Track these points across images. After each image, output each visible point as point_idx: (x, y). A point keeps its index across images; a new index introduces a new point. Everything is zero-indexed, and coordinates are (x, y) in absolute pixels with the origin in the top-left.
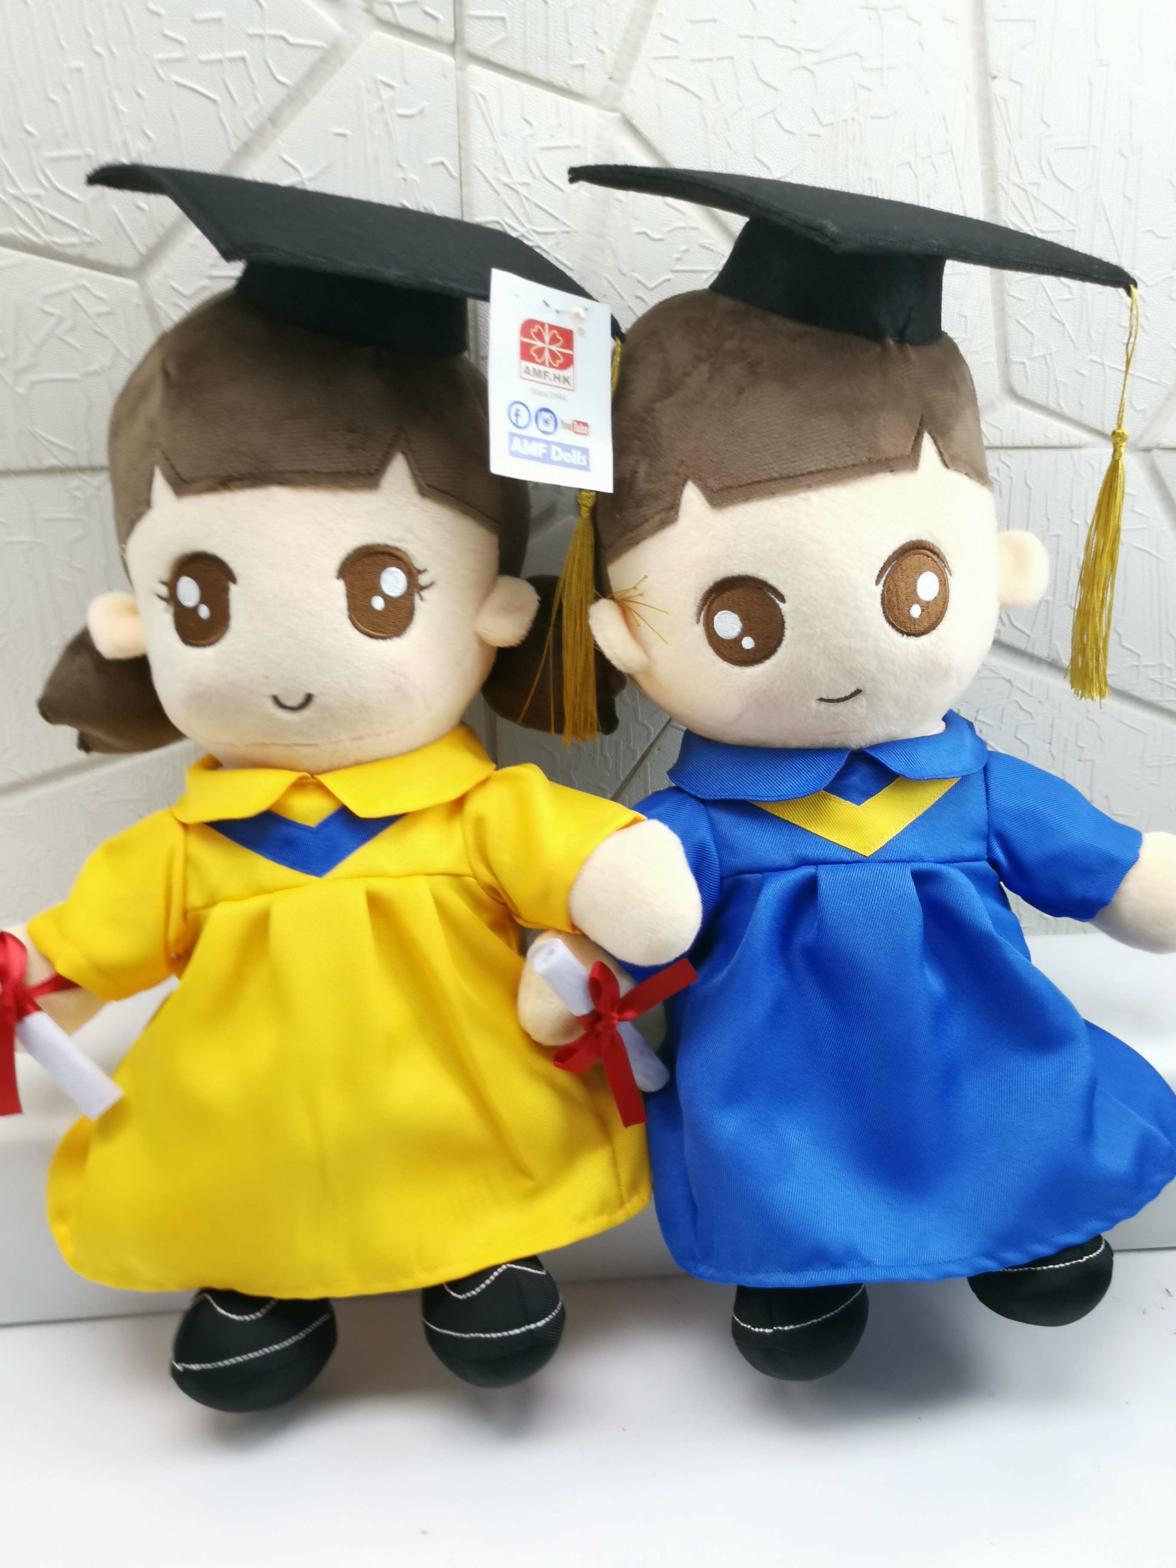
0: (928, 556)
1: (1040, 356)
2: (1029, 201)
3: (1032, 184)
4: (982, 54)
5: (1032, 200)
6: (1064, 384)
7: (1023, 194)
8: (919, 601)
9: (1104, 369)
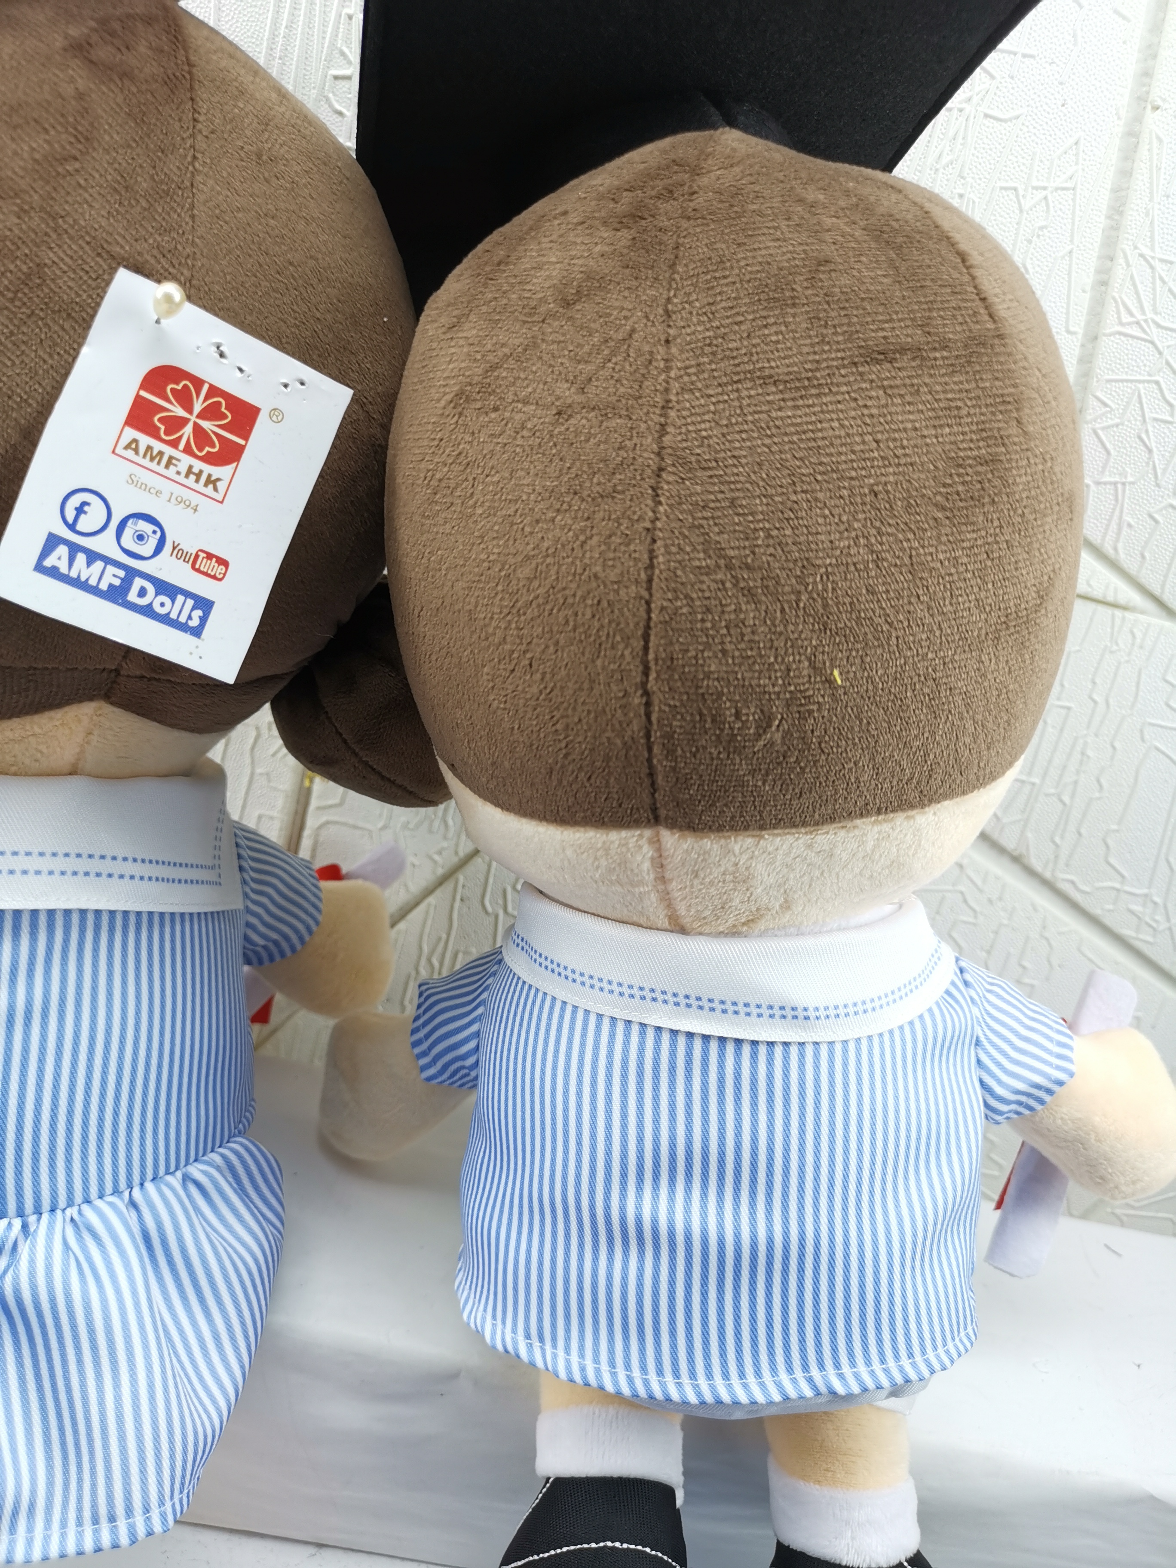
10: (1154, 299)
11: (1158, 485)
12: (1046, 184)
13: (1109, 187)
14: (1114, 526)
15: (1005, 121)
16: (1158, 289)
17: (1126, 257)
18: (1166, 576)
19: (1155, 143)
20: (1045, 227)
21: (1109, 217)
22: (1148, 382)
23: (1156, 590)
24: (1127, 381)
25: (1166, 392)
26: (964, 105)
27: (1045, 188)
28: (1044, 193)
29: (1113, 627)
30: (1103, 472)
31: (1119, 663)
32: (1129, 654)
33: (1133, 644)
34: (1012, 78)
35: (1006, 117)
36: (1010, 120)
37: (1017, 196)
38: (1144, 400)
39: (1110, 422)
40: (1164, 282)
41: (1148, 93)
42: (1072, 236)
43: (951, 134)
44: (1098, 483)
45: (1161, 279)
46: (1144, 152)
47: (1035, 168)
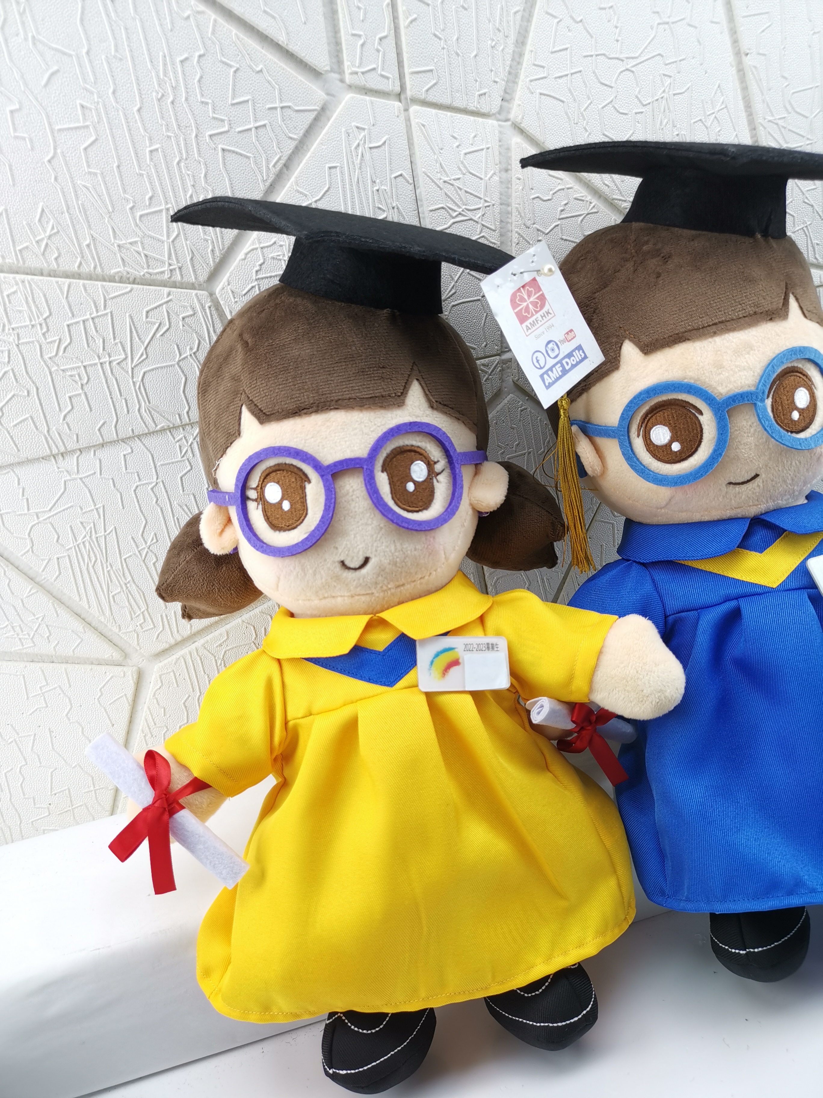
0: (800, 377)
1: (800, 229)
2: (780, 130)
3: (780, 119)
4: (735, 42)
5: (782, 130)
6: (817, 244)
7: (775, 126)
8: (797, 409)
10: (784, 137)
12: (713, 111)
13: (740, 98)
14: (810, 248)
15: (684, 93)
16: (783, 132)
17: (762, 125)
19: (754, 70)
20: (721, 130)
21: (746, 111)
26: (663, 95)
27: (713, 113)
28: (714, 115)
30: (794, 226)
34: (679, 73)
35: (683, 90)
36: (686, 91)
37: (702, 122)
40: (785, 128)
41: (739, 49)
43: (662, 110)
45: (783, 127)
46: (749, 76)
47: (706, 106)
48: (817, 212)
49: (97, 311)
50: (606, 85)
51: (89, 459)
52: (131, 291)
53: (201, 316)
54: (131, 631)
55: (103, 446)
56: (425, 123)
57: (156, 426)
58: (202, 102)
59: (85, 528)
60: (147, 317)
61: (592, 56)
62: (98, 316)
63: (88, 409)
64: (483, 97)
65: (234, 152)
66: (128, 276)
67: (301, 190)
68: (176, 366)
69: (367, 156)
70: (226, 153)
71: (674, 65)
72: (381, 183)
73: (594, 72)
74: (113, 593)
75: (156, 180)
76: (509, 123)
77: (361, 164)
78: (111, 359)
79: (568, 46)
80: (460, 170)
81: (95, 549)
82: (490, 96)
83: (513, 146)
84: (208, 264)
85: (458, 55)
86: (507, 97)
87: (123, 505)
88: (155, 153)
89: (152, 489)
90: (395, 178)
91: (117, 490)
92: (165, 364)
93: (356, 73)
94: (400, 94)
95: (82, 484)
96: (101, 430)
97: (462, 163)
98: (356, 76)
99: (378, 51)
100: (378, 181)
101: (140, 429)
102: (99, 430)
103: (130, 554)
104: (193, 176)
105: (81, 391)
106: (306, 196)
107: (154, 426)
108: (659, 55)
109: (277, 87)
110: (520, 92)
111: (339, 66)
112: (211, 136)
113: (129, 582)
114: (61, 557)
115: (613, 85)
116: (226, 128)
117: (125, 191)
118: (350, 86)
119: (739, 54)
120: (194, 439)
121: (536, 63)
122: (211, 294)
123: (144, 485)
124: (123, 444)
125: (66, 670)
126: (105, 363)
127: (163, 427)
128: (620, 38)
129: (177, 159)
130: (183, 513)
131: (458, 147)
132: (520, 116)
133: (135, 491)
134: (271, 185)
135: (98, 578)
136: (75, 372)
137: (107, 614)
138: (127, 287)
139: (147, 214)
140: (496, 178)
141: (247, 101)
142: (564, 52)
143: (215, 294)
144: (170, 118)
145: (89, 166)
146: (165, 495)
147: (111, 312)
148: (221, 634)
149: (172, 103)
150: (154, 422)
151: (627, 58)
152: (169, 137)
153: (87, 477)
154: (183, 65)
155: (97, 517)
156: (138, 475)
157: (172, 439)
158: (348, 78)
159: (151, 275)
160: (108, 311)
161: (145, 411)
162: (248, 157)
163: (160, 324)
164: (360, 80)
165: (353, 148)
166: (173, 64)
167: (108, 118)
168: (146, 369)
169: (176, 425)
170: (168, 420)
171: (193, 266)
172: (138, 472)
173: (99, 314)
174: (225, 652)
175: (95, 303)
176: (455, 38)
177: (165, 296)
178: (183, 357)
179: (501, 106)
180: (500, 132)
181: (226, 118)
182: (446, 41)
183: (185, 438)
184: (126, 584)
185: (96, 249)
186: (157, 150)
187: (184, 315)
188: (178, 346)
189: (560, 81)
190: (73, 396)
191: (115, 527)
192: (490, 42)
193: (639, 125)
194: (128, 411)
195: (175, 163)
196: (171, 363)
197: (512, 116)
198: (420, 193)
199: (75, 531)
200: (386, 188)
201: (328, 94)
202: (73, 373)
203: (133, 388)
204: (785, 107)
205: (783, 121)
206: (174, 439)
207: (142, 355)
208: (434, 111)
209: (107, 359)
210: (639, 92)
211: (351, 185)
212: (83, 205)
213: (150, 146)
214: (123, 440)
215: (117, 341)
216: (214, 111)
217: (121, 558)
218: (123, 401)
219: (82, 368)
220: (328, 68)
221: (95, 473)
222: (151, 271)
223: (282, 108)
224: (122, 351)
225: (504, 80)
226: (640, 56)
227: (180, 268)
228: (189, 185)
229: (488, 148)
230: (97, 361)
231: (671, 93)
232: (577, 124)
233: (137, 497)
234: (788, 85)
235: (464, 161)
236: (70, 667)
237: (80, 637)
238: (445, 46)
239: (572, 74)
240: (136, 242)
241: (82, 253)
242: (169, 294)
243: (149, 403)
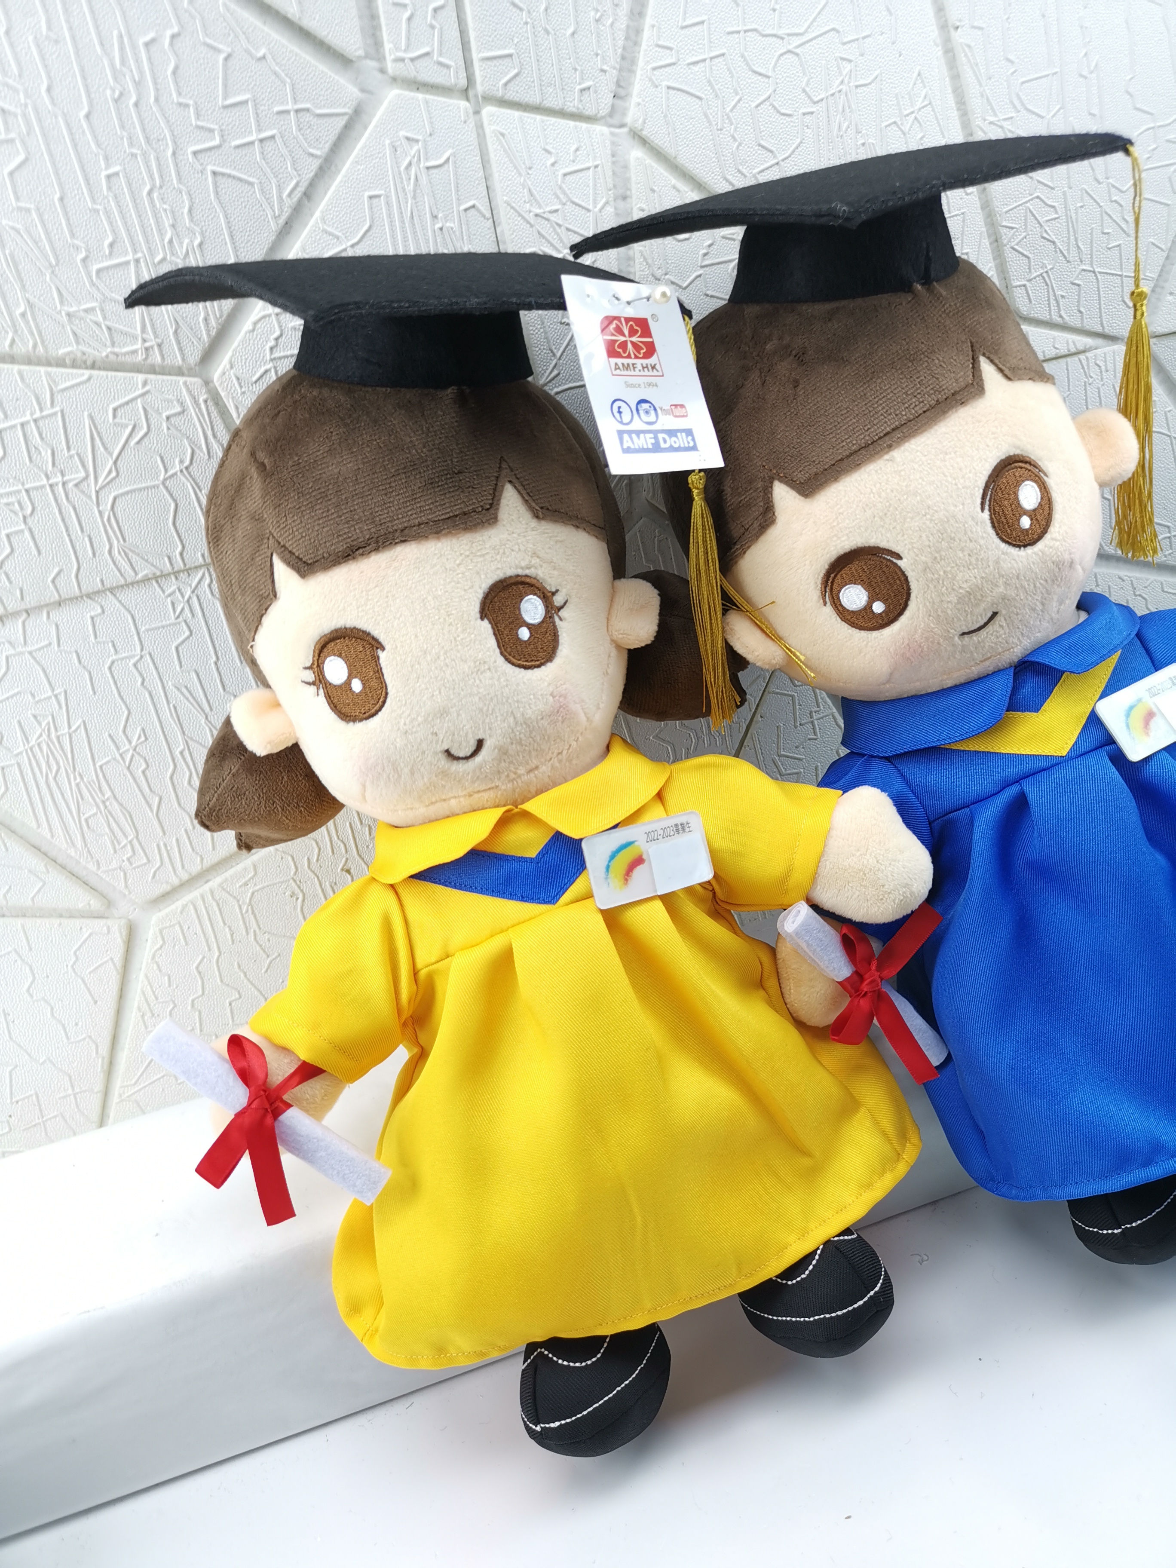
1: (1038, 276)
3: (1005, 119)
4: (940, 10)
6: (1063, 297)
8: (1025, 512)
9: (1096, 275)
11: (1068, 262)
12: (912, 110)
14: (1053, 302)
15: (870, 84)
17: (981, 129)
18: (1101, 317)
19: (967, 49)
21: (958, 109)
22: (1032, 200)
23: (1099, 329)
24: (1018, 206)
25: (1046, 200)
26: (841, 87)
27: (912, 113)
28: (913, 115)
29: (1083, 368)
30: (1030, 271)
31: (1098, 388)
32: (1102, 379)
33: (1101, 372)
34: (862, 55)
35: (869, 81)
36: (872, 81)
38: (1035, 212)
39: (1020, 238)
41: (946, 21)
42: (942, 133)
43: (841, 109)
44: (1030, 280)
46: (962, 59)
47: (902, 103)
48: (1061, 252)
49: (41, 410)
50: (760, 74)
51: (40, 623)
52: (89, 379)
53: (193, 414)
54: (115, 869)
55: (60, 605)
56: (504, 131)
57: (136, 574)
58: (180, 104)
59: (40, 724)
60: (114, 417)
61: (738, 32)
62: (43, 417)
63: (35, 552)
64: (586, 94)
65: (229, 176)
66: (84, 358)
67: (329, 229)
68: (161, 487)
69: (424, 180)
70: (219, 178)
71: (855, 45)
72: (446, 217)
73: (743, 56)
74: (86, 816)
75: (118, 218)
76: (624, 130)
77: (415, 191)
78: (65, 479)
79: (704, 18)
80: (558, 197)
81: (55, 752)
82: (596, 92)
83: (632, 163)
84: (200, 339)
85: (548, 33)
86: (622, 92)
87: (93, 689)
88: (114, 180)
89: (135, 665)
90: (466, 210)
91: (84, 667)
92: (144, 485)
93: (402, 60)
94: (466, 90)
95: (32, 661)
96: (56, 581)
97: (560, 188)
98: (401, 65)
99: (432, 27)
100: (440, 215)
101: (113, 578)
102: (53, 581)
103: (107, 759)
104: (173, 212)
105: (23, 526)
106: (338, 238)
107: (133, 574)
108: (833, 29)
109: (288, 80)
110: (638, 86)
111: (377, 51)
112: (195, 153)
113: (108, 799)
114: (8, 766)
115: (770, 74)
116: (217, 142)
117: (73, 235)
118: (394, 79)
119: (945, 27)
120: (193, 592)
121: (660, 43)
122: (207, 383)
123: (122, 659)
124: (89, 601)
125: (23, 926)
126: (57, 484)
127: (146, 575)
128: (777, 7)
129: (148, 188)
130: (182, 698)
131: (553, 165)
132: (641, 121)
133: (110, 668)
134: (287, 223)
135: (62, 795)
136: (12, 499)
137: (79, 846)
138: (83, 375)
139: (108, 268)
140: (610, 209)
141: (246, 102)
142: (699, 27)
143: (212, 382)
144: (135, 128)
145: (17, 199)
146: (155, 673)
147: (62, 411)
148: (245, 869)
149: (136, 105)
150: (134, 569)
151: (789, 35)
152: (134, 155)
153: (40, 649)
154: (148, 51)
155: (57, 707)
156: (114, 646)
157: (161, 593)
158: (390, 67)
159: (117, 356)
160: (57, 409)
161: (119, 552)
162: (251, 184)
163: (134, 427)
164: (409, 71)
165: (402, 168)
166: (134, 47)
167: (42, 128)
168: (116, 493)
169: (165, 572)
170: (152, 565)
171: (179, 343)
172: (113, 642)
173: (45, 413)
174: (253, 894)
175: (37, 399)
176: (543, 7)
177: (140, 386)
178: (170, 473)
179: (613, 106)
180: (613, 143)
181: (216, 127)
182: (529, 12)
183: (180, 590)
184: (104, 802)
185: (34, 319)
186: (117, 174)
187: (168, 413)
188: (162, 458)
189: (695, 68)
190: (11, 534)
191: (84, 722)
192: (592, 13)
193: (809, 131)
194: (94, 554)
195: (145, 193)
196: (152, 483)
197: (629, 120)
198: (503, 231)
199: (26, 729)
200: (452, 225)
201: (363, 90)
202: (10, 500)
203: (99, 520)
204: (1012, 103)
205: (1008, 123)
206: (164, 592)
207: (110, 472)
208: (516, 114)
209: (59, 478)
210: (807, 84)
211: (403, 222)
212: (12, 255)
213: (106, 169)
214: (88, 596)
215: (73, 452)
216: (198, 116)
217: (94, 764)
218: (86, 539)
219: (24, 493)
220: (361, 53)
221: (50, 644)
222: (116, 350)
223: (297, 111)
224: (80, 467)
225: (614, 68)
226: (806, 31)
227: (159, 346)
228: (167, 225)
229: (596, 167)
230: (44, 481)
231: (851, 84)
232: (721, 130)
233: (113, 677)
234: (1015, 72)
235: (564, 186)
236: (29, 922)
237: (40, 879)
238: (529, 20)
239: (711, 58)
240: (93, 309)
241: (14, 326)
242: (145, 383)
243: (124, 540)
